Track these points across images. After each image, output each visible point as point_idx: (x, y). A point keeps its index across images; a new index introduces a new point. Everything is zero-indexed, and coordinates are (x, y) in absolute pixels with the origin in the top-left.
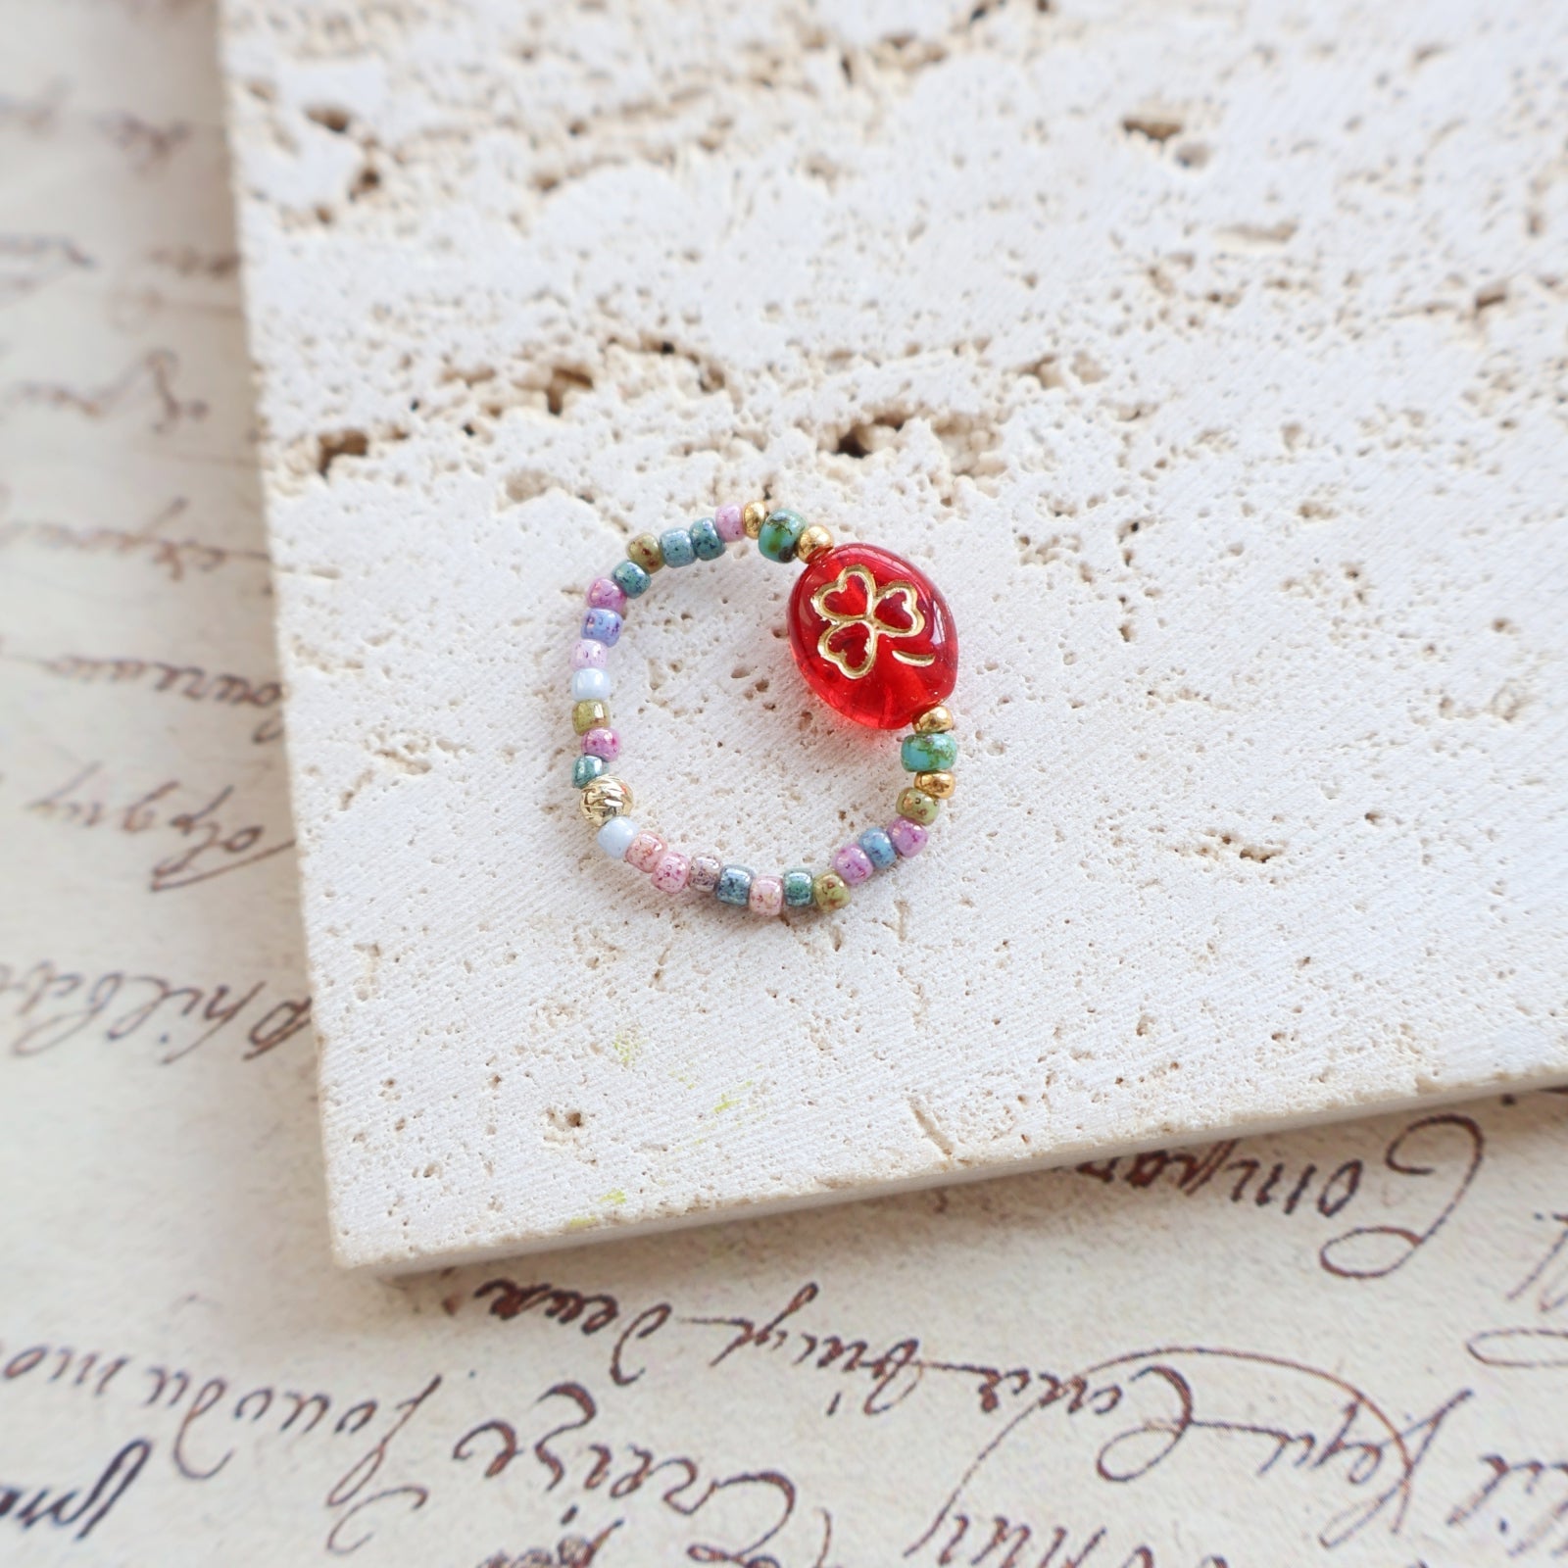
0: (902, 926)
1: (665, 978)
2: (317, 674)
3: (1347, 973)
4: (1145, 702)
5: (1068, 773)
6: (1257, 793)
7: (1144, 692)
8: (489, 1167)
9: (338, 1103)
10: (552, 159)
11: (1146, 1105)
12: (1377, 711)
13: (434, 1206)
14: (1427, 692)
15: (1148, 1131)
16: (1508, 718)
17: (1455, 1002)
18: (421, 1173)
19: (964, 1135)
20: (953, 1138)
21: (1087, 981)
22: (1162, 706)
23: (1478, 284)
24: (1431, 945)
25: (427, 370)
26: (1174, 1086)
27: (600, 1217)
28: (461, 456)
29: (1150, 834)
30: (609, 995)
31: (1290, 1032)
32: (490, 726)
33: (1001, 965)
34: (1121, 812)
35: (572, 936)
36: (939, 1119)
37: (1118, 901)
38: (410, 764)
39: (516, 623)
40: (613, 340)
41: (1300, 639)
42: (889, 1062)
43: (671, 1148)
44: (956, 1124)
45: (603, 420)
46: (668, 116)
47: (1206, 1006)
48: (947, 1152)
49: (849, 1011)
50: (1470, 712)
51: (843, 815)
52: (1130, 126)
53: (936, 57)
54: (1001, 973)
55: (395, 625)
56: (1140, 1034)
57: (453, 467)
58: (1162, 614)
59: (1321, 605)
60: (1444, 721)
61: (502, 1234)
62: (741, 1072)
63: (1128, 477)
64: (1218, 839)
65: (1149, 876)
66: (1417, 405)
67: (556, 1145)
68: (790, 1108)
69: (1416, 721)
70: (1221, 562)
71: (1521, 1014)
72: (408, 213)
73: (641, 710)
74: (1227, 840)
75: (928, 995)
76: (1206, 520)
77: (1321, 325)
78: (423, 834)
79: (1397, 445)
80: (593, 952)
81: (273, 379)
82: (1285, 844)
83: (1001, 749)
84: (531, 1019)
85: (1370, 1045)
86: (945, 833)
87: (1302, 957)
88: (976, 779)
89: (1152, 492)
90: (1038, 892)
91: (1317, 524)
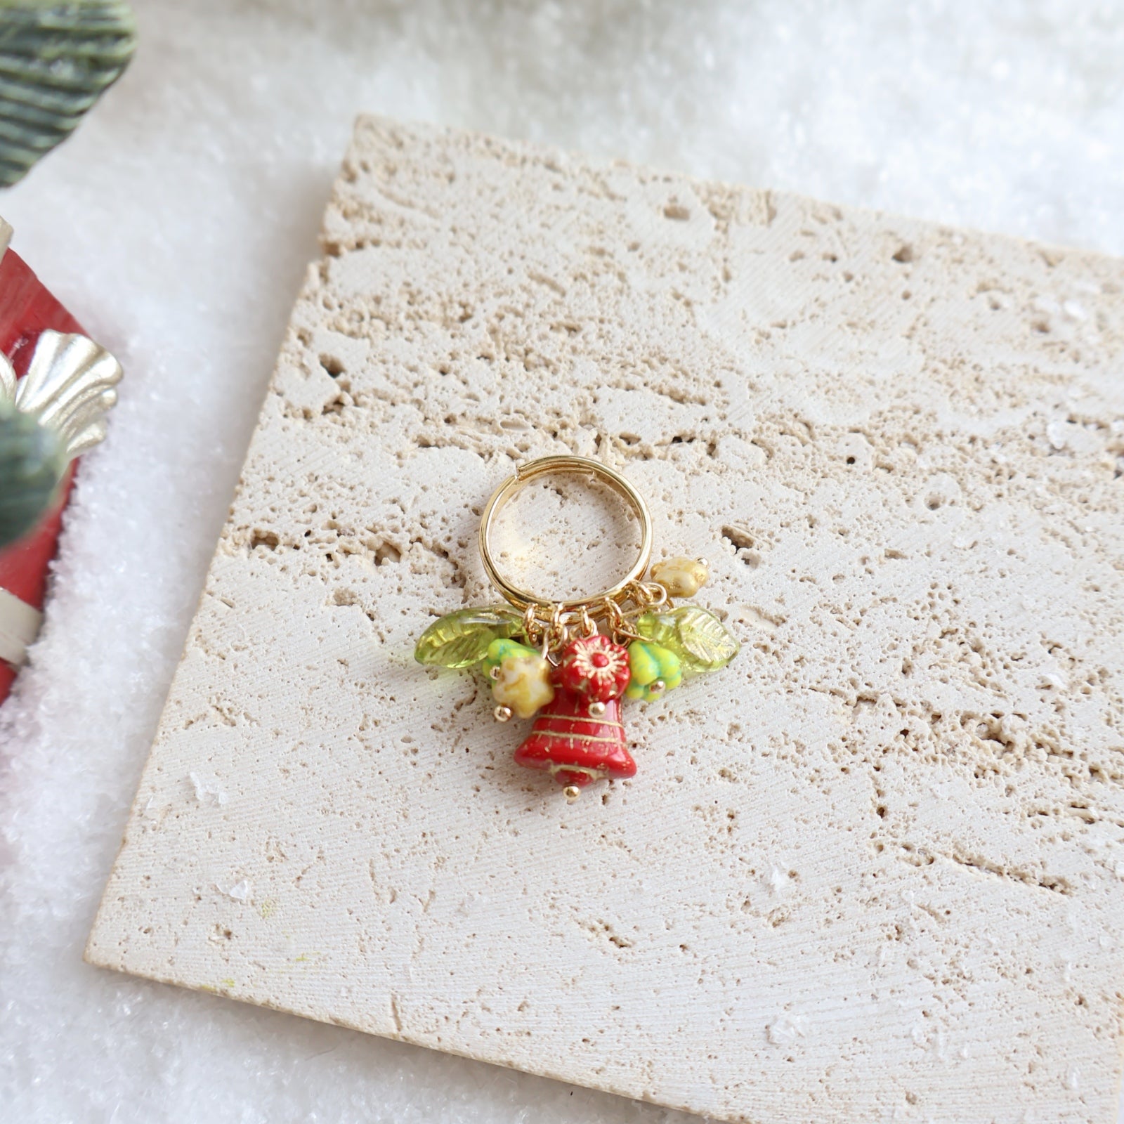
0: (428, 905)
1: (301, 882)
2: (202, 653)
3: (634, 1023)
4: (598, 840)
5: (543, 860)
6: (632, 911)
7: (600, 835)
8: (176, 941)
9: (119, 878)
10: (430, 432)
11: (505, 1047)
12: (711, 894)
13: (142, 949)
14: (740, 894)
15: (501, 1062)
16: (775, 925)
17: (680, 1061)
18: (143, 930)
19: (410, 1025)
20: (404, 1024)
21: (506, 972)
22: (605, 845)
23: (863, 689)
24: (682, 1026)
25: (323, 517)
26: (523, 1044)
27: (218, 990)
28: (319, 569)
29: (569, 909)
30: (272, 879)
31: (592, 1041)
32: (273, 716)
33: (467, 946)
34: (561, 892)
35: (266, 840)
36: (402, 1011)
37: (538, 937)
38: (226, 718)
39: (309, 668)
40: (419, 540)
41: (689, 839)
42: (391, 972)
43: (267, 970)
44: (409, 1017)
45: (396, 579)
46: (498, 433)
47: (557, 1010)
48: (399, 1029)
49: (383, 937)
50: (757, 914)
51: (424, 835)
52: (727, 533)
53: (646, 457)
54: (465, 949)
55: (250, 644)
56: (519, 1010)
57: (313, 574)
58: (627, 797)
59: (709, 826)
60: (741, 913)
61: (168, 978)
62: (318, 946)
63: (642, 719)
64: (602, 926)
65: (559, 932)
66: (802, 741)
67: (213, 944)
68: (333, 974)
69: (728, 907)
70: (667, 783)
71: (710, 1081)
72: (348, 431)
73: (349, 739)
74: (607, 928)
75: (424, 946)
76: (670, 758)
77: (774, 679)
78: (217, 758)
79: (784, 758)
80: (273, 853)
81: (246, 492)
82: (634, 943)
83: (516, 834)
84: (228, 875)
85: (628, 1065)
86: (469, 866)
87: (616, 1005)
88: (497, 844)
89: (650, 731)
90: (502, 916)
91: (725, 783)
